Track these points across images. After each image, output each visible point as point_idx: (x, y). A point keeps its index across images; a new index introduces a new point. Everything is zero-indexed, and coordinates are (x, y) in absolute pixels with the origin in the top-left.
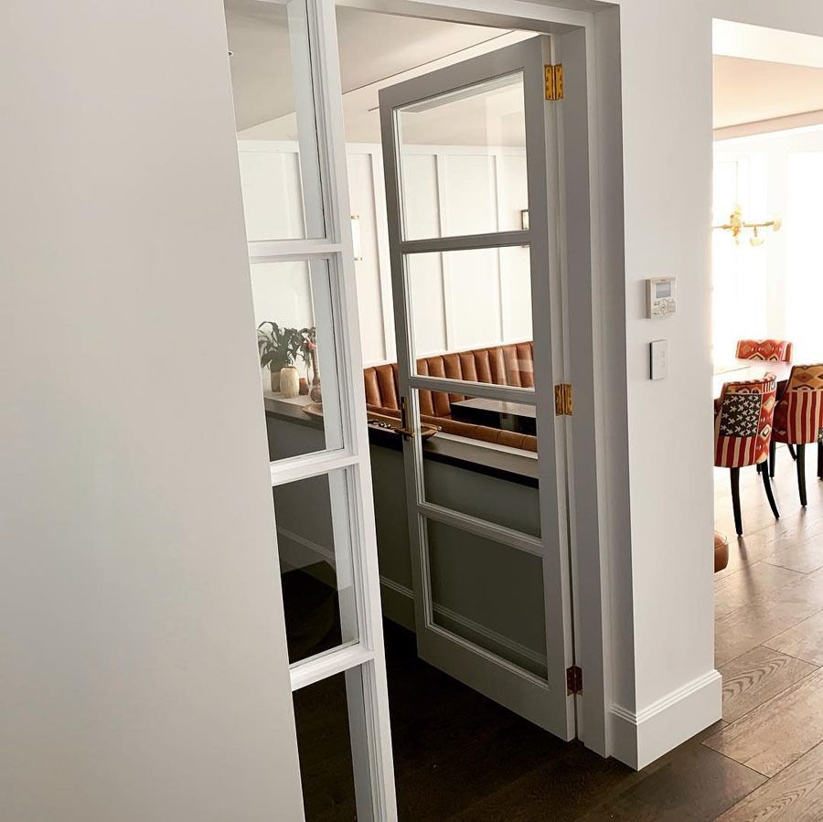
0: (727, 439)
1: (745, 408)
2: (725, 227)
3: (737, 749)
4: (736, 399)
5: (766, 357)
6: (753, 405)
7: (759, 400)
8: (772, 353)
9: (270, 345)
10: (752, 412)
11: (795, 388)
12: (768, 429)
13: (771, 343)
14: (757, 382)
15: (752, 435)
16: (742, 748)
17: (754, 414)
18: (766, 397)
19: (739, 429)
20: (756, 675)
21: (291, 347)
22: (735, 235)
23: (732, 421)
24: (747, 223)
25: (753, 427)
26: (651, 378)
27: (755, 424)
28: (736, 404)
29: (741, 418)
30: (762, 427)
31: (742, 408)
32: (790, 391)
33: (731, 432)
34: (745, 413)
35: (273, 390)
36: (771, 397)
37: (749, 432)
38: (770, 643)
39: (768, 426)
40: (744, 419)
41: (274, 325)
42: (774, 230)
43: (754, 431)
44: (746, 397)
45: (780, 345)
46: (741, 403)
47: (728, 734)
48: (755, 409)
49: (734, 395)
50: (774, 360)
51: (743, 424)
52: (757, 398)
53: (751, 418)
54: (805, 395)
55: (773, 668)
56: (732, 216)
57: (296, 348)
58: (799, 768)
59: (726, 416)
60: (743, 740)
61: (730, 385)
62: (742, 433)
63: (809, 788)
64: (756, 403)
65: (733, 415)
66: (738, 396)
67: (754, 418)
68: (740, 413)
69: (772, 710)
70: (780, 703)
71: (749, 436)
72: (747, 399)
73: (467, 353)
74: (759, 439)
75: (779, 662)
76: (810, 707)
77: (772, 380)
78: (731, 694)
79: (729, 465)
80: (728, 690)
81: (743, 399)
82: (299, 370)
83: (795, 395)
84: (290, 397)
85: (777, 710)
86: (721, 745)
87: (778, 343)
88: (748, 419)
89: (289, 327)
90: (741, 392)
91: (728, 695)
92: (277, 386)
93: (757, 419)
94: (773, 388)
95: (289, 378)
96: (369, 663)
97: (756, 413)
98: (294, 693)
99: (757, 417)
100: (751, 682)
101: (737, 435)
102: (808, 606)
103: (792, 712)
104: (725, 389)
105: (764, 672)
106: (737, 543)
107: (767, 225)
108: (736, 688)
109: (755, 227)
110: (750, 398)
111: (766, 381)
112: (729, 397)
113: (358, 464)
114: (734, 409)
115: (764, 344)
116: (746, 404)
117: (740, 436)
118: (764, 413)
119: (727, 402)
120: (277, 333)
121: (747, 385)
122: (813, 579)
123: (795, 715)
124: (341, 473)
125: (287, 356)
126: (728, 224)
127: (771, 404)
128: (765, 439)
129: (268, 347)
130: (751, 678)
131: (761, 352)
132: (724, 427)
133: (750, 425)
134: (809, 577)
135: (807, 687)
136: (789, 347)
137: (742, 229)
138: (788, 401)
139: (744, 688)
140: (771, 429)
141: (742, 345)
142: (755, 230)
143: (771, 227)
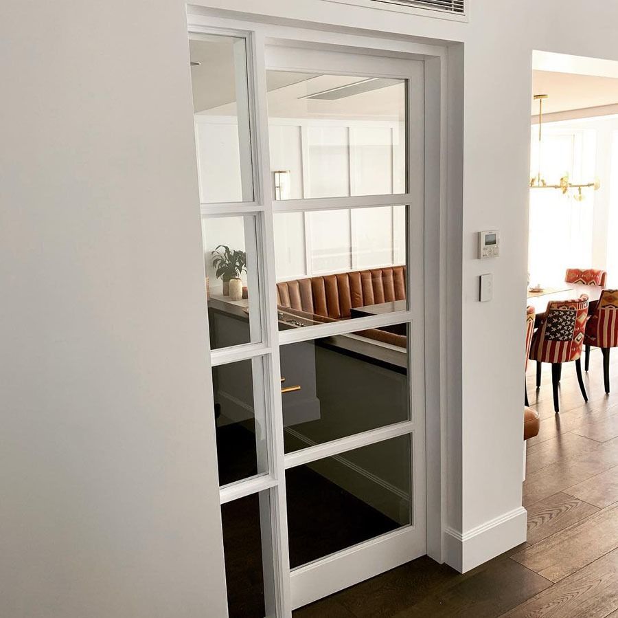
0: (550, 342)
1: (564, 320)
2: (556, 187)
3: (534, 562)
4: (557, 313)
5: (587, 281)
6: (570, 318)
7: (575, 315)
8: (591, 279)
9: (223, 262)
10: (569, 323)
11: (604, 307)
12: (581, 336)
13: (592, 272)
14: (573, 302)
15: (569, 340)
16: (538, 562)
17: (570, 325)
18: (580, 313)
19: (559, 335)
20: (555, 513)
21: (238, 264)
22: (564, 193)
23: (554, 329)
24: (573, 184)
25: (569, 334)
26: (480, 300)
27: (571, 332)
28: (557, 317)
29: (560, 327)
30: (576, 334)
31: (561, 320)
32: (600, 308)
33: (553, 337)
34: (563, 324)
35: (224, 295)
36: (584, 313)
37: (566, 338)
38: (569, 491)
39: (581, 333)
40: (563, 328)
41: (226, 247)
42: (595, 189)
43: (570, 337)
44: (565, 312)
45: (598, 273)
46: (561, 317)
47: (529, 552)
48: (571, 321)
49: (556, 311)
50: (593, 284)
51: (562, 332)
52: (573, 313)
53: (568, 328)
54: (611, 312)
55: (567, 508)
56: (562, 179)
57: (241, 265)
58: (577, 577)
59: (550, 325)
60: (540, 557)
61: (553, 303)
62: (561, 339)
63: (581, 591)
64: (572, 316)
65: (555, 325)
66: (559, 311)
67: (571, 328)
68: (560, 324)
69: (563, 537)
70: (569, 532)
71: (566, 340)
72: (565, 314)
73: (366, 271)
74: (574, 343)
75: (573, 504)
76: (590, 536)
77: (585, 300)
78: (534, 524)
79: (551, 361)
80: (533, 522)
81: (563, 313)
82: (243, 280)
83: (603, 312)
84: (235, 300)
85: (566, 538)
86: (523, 560)
87: (596, 272)
88: (566, 328)
89: (237, 250)
90: (561, 309)
91: (532, 525)
92: (227, 292)
93: (572, 328)
94: (586, 306)
95: (235, 287)
96: (275, 488)
97: (572, 324)
98: (222, 505)
99: (573, 327)
100: (551, 517)
101: (557, 339)
102: (600, 465)
103: (577, 539)
104: (550, 305)
105: (561, 510)
106: (554, 418)
107: (589, 185)
108: (539, 520)
109: (580, 187)
110: (568, 313)
111: (580, 301)
112: (552, 312)
113: (271, 354)
114: (556, 321)
115: (586, 272)
116: (564, 317)
117: (559, 340)
118: (578, 324)
119: (551, 315)
120: (229, 254)
121: (566, 303)
122: (606, 447)
123: (578, 541)
124: (259, 360)
125: (234, 271)
126: (559, 184)
127: (584, 318)
128: (578, 343)
129: (221, 264)
130: (551, 514)
131: (584, 278)
132: (548, 334)
133: (567, 333)
134: (603, 445)
135: (591, 522)
136: (604, 275)
137: (569, 188)
138: (598, 316)
139: (546, 520)
140: (583, 336)
141: (570, 272)
142: (580, 189)
143: (592, 187)
